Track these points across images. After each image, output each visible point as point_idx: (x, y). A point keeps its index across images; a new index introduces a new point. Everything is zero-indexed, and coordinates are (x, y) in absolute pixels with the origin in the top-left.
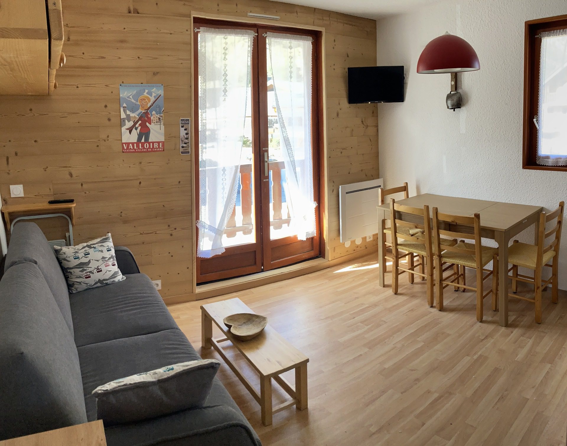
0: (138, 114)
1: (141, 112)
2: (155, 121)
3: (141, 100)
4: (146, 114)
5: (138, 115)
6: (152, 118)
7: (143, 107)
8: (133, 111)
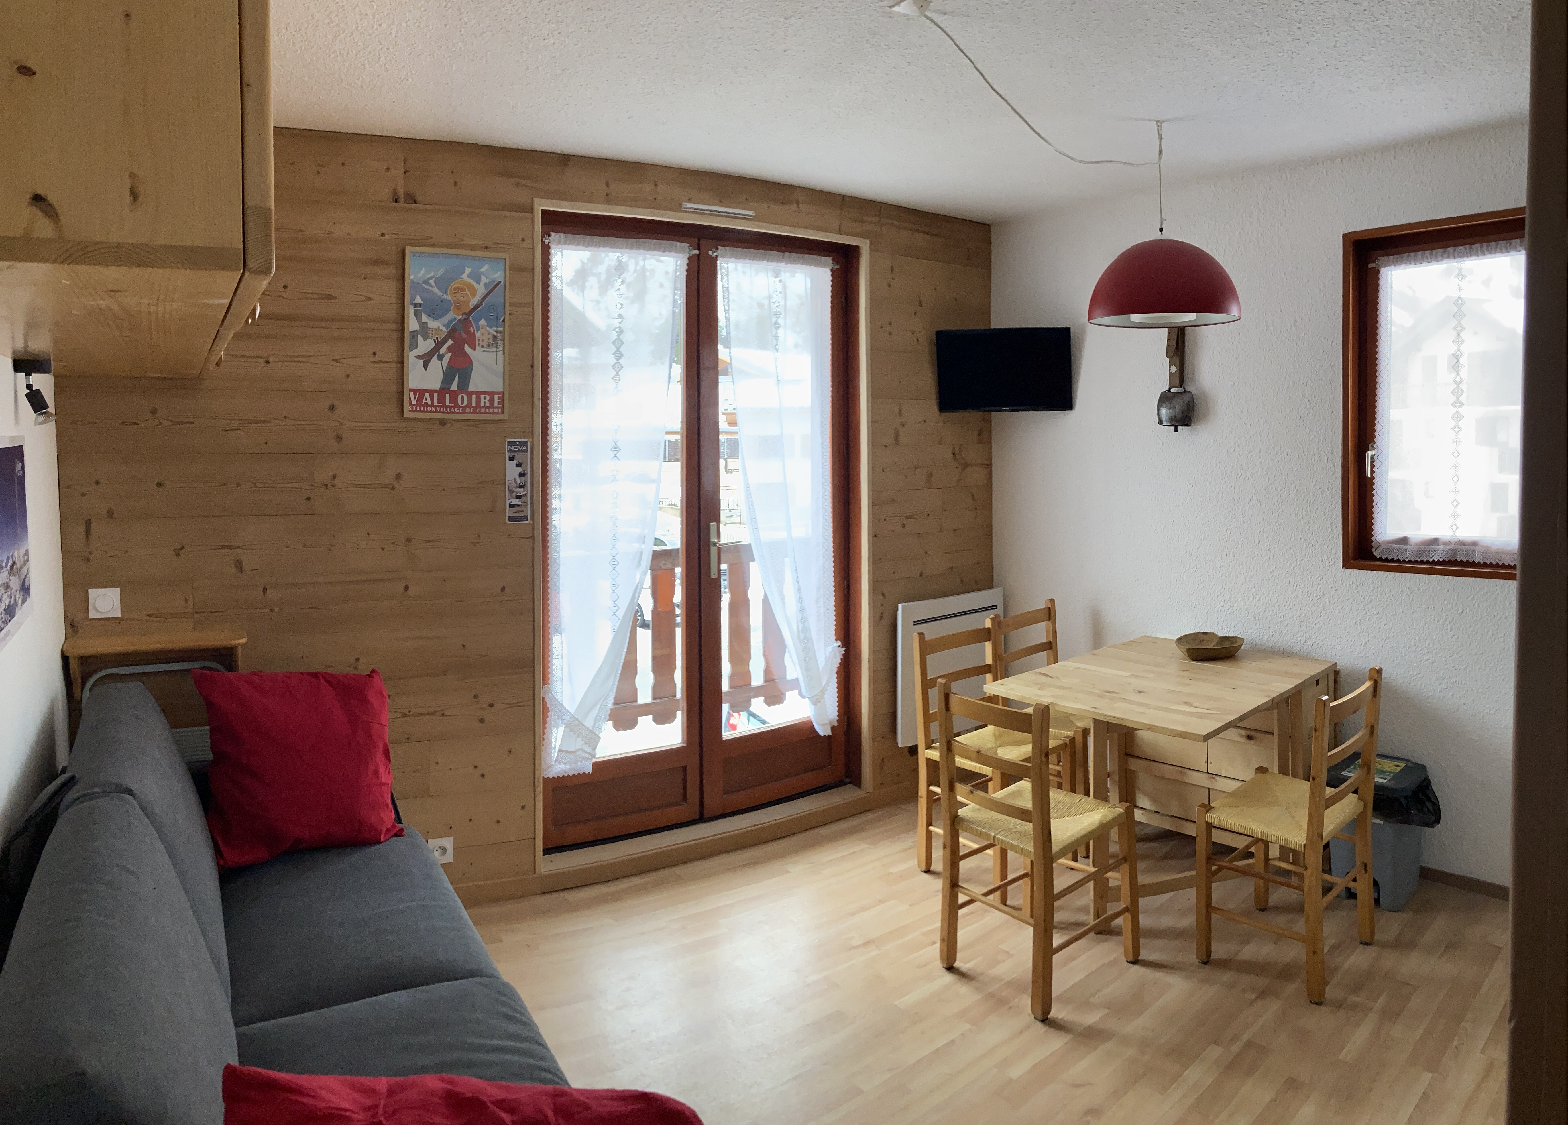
0: (446, 321)
1: (455, 319)
2: (485, 344)
3: (455, 289)
4: (465, 323)
5: (447, 326)
6: (478, 334)
7: (458, 308)
8: (434, 316)
